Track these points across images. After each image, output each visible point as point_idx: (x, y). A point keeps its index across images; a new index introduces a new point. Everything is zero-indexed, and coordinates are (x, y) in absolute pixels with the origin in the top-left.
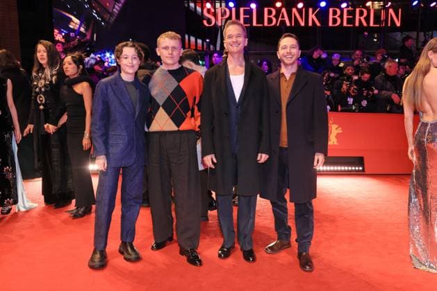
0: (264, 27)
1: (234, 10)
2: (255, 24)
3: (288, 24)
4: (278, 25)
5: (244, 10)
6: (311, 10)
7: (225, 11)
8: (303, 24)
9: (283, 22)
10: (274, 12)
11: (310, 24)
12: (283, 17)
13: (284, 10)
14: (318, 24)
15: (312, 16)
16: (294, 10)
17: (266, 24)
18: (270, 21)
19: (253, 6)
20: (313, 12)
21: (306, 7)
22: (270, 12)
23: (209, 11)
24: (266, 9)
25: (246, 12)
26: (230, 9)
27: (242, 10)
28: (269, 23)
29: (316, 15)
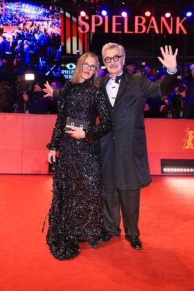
0: (135, 34)
1: (106, 18)
2: (126, 31)
3: (157, 32)
4: (148, 32)
5: (116, 18)
6: (178, 19)
7: (99, 19)
8: (170, 32)
9: (152, 30)
10: (144, 21)
11: (177, 32)
12: (152, 25)
13: (153, 18)
14: (185, 32)
15: (179, 25)
16: (163, 18)
17: (136, 31)
18: (140, 28)
19: (124, 14)
20: (180, 21)
21: (174, 16)
22: (140, 21)
23: (83, 19)
24: (137, 18)
25: (118, 20)
26: (103, 17)
27: (114, 17)
28: (139, 31)
29: (183, 24)
